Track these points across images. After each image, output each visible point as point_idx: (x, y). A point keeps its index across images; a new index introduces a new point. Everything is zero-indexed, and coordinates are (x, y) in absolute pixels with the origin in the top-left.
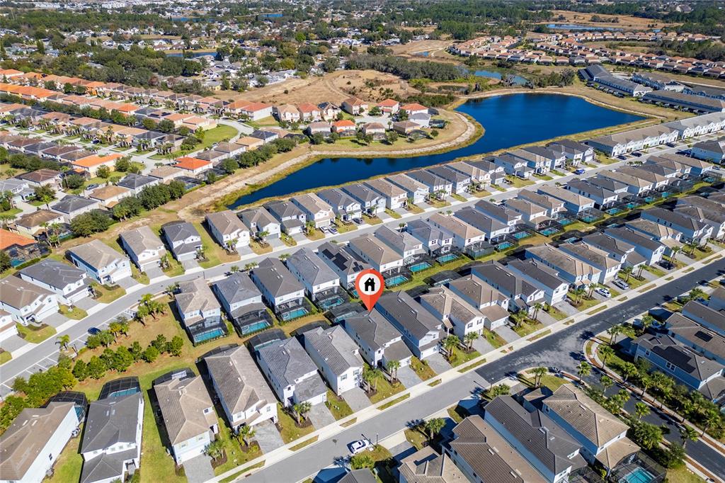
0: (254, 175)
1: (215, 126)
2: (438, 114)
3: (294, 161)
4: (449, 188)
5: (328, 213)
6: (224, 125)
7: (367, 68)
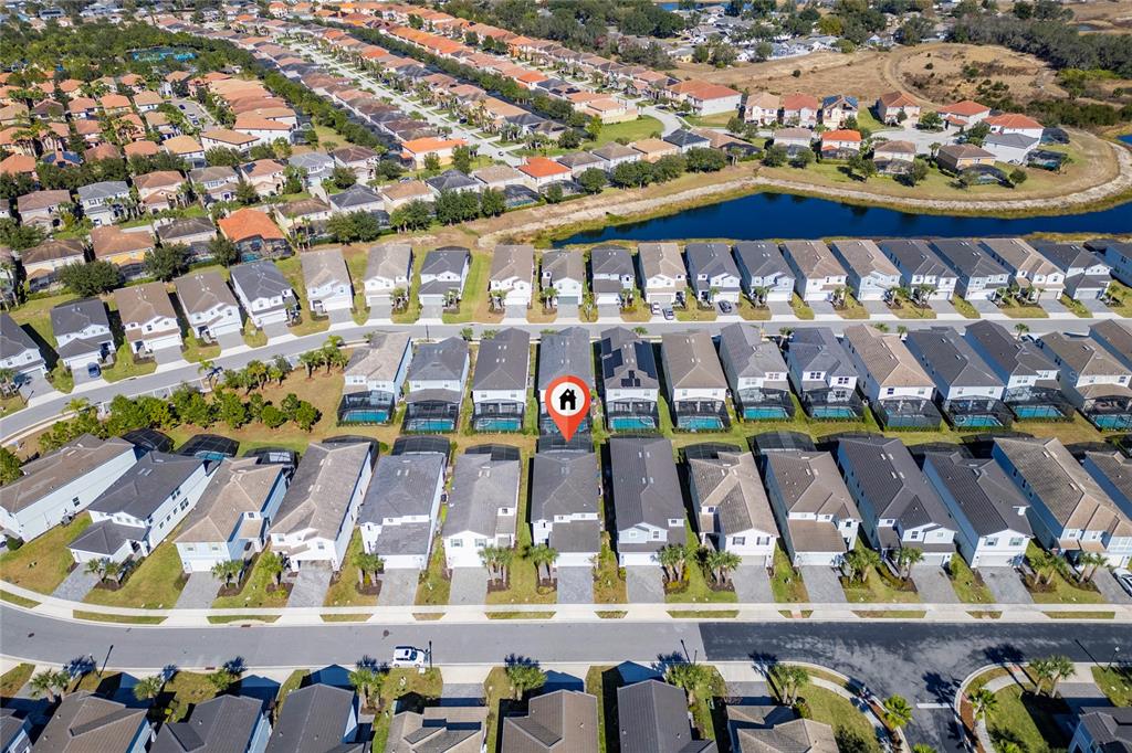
0: (630, 201)
1: (635, 117)
2: (1067, 142)
3: (710, 189)
4: (947, 286)
5: (673, 283)
6: (649, 117)
7: (990, 43)
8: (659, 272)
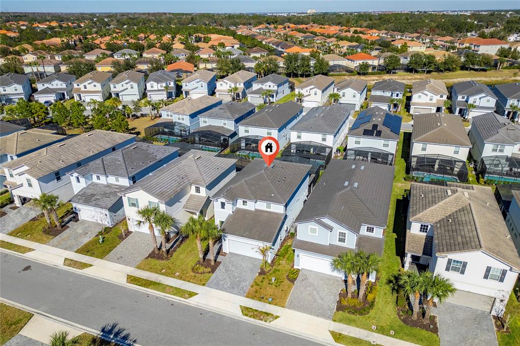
0: (416, 79)
8: (424, 89)
